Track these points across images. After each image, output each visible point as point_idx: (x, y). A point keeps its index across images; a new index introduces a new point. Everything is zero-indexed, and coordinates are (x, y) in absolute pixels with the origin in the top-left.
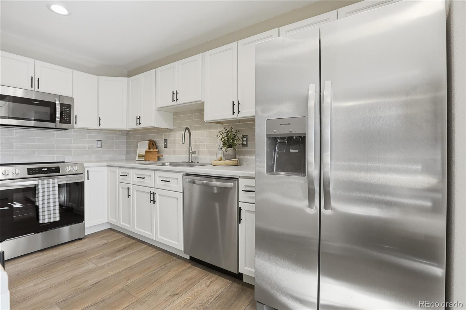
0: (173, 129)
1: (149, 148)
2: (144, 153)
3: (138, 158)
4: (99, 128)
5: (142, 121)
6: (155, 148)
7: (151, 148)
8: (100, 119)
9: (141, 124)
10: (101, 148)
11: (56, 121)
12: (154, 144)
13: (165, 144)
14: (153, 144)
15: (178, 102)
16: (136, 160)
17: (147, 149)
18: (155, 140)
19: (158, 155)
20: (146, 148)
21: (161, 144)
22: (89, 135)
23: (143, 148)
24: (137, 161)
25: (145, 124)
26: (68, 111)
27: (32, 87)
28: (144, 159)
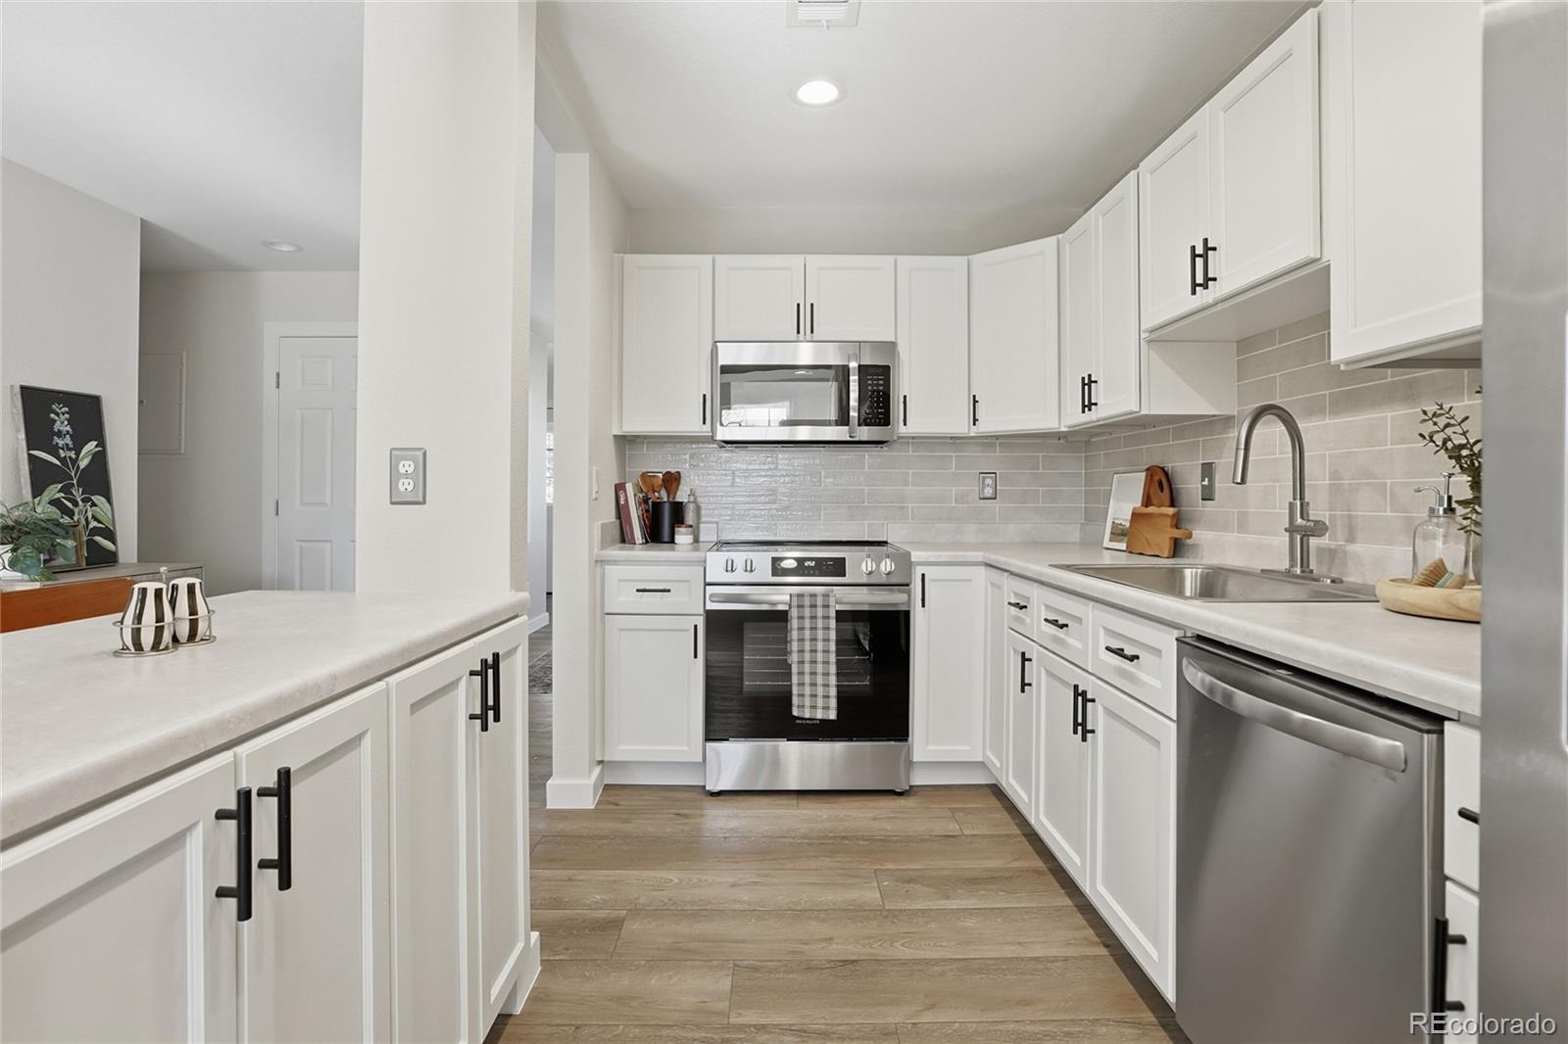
0: (1236, 414)
1: (1147, 501)
2: (1126, 520)
3: (1110, 540)
4: (974, 431)
5: (1098, 394)
6: (1168, 502)
7: (1155, 501)
8: (975, 402)
9: (1096, 404)
10: (995, 498)
11: (851, 419)
12: (1165, 485)
13: (1206, 483)
14: (1161, 484)
15: (1215, 291)
16: (1105, 545)
17: (1139, 505)
18: (1169, 466)
19: (1177, 533)
20: (1137, 502)
21: (1191, 484)
22: (956, 456)
23: (1125, 500)
24: (1106, 552)
25: (1112, 404)
26: (881, 385)
27: (798, 332)
28: (1123, 546)
